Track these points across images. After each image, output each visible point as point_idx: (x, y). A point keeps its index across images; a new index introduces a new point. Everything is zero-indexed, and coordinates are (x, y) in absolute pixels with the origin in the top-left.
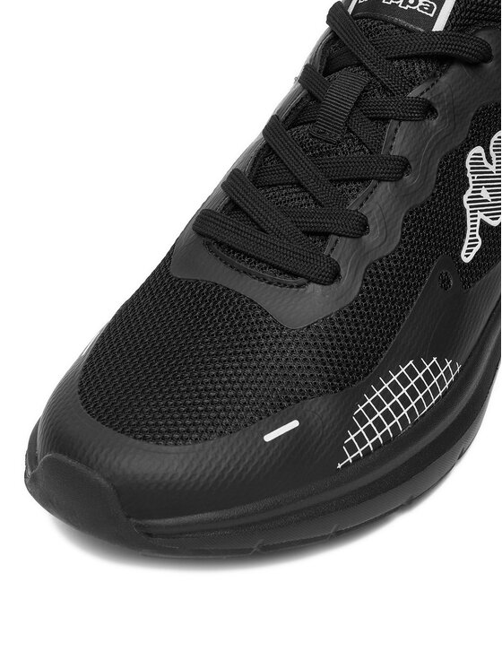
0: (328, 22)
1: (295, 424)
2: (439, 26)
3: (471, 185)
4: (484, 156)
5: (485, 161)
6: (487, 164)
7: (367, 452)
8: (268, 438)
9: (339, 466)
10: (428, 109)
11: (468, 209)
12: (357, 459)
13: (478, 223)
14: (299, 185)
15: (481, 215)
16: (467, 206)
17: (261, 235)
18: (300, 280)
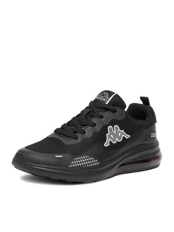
0: (89, 104)
1: (62, 156)
2: (107, 103)
3: (109, 133)
4: (112, 128)
5: (112, 129)
6: (113, 131)
7: (75, 166)
8: (56, 156)
9: (69, 166)
10: (102, 117)
11: (107, 137)
12: (73, 167)
13: (109, 141)
14: (75, 126)
15: (110, 140)
16: (107, 136)
17: (65, 131)
18: (70, 138)
